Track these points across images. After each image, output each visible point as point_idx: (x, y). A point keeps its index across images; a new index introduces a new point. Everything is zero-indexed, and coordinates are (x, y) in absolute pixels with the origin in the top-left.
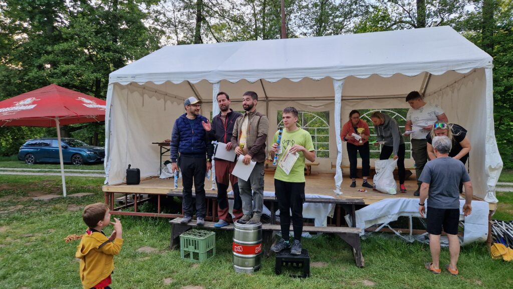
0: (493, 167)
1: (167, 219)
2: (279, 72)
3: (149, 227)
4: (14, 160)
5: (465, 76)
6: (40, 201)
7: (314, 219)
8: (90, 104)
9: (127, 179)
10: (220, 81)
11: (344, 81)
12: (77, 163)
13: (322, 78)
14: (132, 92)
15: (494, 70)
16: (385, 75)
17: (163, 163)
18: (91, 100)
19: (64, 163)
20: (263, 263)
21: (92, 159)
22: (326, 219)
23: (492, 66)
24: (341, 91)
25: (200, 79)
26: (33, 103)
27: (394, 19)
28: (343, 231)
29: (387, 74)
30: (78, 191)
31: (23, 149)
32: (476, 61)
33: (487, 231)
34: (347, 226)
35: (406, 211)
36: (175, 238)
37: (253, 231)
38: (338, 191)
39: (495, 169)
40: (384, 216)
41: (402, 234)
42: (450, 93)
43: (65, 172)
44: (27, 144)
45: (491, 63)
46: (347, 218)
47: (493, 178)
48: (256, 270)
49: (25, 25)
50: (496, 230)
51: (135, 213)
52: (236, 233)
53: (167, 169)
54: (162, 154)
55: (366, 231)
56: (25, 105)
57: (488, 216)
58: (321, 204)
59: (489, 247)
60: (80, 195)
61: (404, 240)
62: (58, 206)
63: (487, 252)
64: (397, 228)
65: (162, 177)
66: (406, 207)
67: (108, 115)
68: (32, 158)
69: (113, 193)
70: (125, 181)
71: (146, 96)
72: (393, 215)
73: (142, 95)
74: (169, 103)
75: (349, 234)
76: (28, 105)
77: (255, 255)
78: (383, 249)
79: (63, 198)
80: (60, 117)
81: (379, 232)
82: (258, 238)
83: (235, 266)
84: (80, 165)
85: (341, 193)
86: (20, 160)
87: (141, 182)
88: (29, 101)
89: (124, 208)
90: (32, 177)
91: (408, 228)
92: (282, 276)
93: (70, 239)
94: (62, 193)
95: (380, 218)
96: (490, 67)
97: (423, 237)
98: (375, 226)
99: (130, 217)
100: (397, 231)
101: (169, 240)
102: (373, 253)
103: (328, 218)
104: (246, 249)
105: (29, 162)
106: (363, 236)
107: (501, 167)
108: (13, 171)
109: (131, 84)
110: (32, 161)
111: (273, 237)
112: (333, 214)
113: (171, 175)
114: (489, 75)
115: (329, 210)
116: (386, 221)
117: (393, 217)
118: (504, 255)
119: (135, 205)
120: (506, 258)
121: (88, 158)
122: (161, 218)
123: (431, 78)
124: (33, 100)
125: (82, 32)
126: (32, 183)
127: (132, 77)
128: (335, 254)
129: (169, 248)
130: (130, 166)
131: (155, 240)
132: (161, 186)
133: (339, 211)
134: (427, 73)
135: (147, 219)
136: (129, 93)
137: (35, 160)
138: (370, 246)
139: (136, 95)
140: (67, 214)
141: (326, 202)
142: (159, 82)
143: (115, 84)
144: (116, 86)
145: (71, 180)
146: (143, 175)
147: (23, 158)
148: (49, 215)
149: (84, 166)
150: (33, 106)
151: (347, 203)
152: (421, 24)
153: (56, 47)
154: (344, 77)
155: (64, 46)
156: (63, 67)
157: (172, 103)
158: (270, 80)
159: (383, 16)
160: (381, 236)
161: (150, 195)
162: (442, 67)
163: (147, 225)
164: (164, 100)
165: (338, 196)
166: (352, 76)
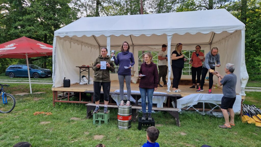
0: (244, 79)
1: (84, 104)
2: (140, 31)
3: (75, 108)
4: (3, 76)
5: (231, 34)
6: (19, 96)
7: (157, 104)
8: (43, 47)
9: (64, 84)
10: (110, 36)
11: (172, 36)
12: (36, 77)
13: (161, 34)
14: (65, 41)
15: (246, 31)
16: (192, 33)
17: (81, 77)
18: (44, 45)
19: (31, 77)
20: (132, 124)
21: (43, 75)
22: (163, 104)
23: (245, 29)
24: (171, 41)
25: (101, 35)
26: (15, 46)
27: (197, 4)
28: (170, 110)
29: (193, 33)
30: (38, 91)
31: (7, 70)
32: (237, 26)
33: (240, 110)
34: (173, 107)
35: (202, 99)
36: (88, 112)
37: (127, 109)
38: (168, 90)
39: (245, 79)
40: (191, 102)
41: (199, 111)
42: (224, 42)
43: (31, 82)
44: (10, 68)
45: (244, 28)
46: (173, 103)
47: (244, 84)
48: (129, 128)
49: (7, 5)
50: (245, 109)
51: (68, 101)
52: (119, 111)
53: (83, 80)
54: (80, 72)
55: (182, 110)
56: (10, 47)
57: (241, 102)
58: (160, 96)
59: (241, 117)
60: (39, 93)
61: (200, 114)
62: (28, 98)
63: (240, 119)
64: (197, 108)
65: (81, 83)
66: (201, 98)
67: (54, 52)
68: (13, 74)
69: (57, 91)
70: (63, 85)
71: (72, 43)
72: (195, 102)
73: (70, 43)
74: (83, 46)
75: (173, 111)
76: (12, 47)
77: (128, 121)
78: (190, 118)
79: (31, 94)
80: (28, 53)
81: (188, 110)
82: (130, 113)
83: (119, 126)
84: (38, 78)
85: (170, 91)
86: (6, 75)
87: (71, 86)
88: (12, 45)
89: (63, 99)
90: (13, 84)
91: (202, 108)
92: (141, 130)
93: (36, 114)
94: (30, 92)
95: (189, 103)
96: (243, 29)
97: (210, 112)
98: (186, 107)
99: (65, 103)
100: (197, 110)
101: (85, 114)
102: (185, 120)
103: (164, 103)
104: (124, 118)
105: (11, 77)
106: (180, 112)
107: (248, 78)
108: (3, 81)
109: (65, 37)
110: (13, 76)
111: (137, 112)
112: (166, 101)
113: (85, 83)
114: (243, 34)
115: (164, 100)
116: (191, 105)
117: (195, 103)
118: (248, 121)
119: (68, 97)
120: (249, 122)
121: (41, 74)
122: (81, 104)
123: (215, 35)
124: (14, 45)
125: (38, 10)
126: (14, 87)
127: (66, 33)
128: (167, 120)
129: (86, 118)
130: (65, 78)
131: (78, 115)
132: (81, 88)
133: (169, 100)
134: (213, 32)
135: (74, 104)
136: (64, 41)
137: (14, 76)
138: (184, 116)
139: (67, 42)
140: (33, 102)
141: (163, 96)
142: (79, 36)
143: (57, 37)
144: (58, 38)
145: (33, 86)
146: (72, 83)
147: (8, 75)
148: (24, 102)
149: (40, 78)
150: (14, 48)
151: (173, 96)
152: (211, 7)
153: (24, 17)
154: (172, 34)
155: (28, 17)
156: (28, 28)
157: (85, 46)
158: (135, 35)
159: (191, 3)
160: (189, 112)
161: (75, 92)
162: (220, 29)
163: (74, 107)
164: (81, 45)
165: (169, 93)
166: (176, 33)
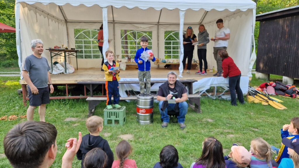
0: (253, 59)
10: (107, 6)
11: (185, 11)
13: (173, 9)
25: (93, 4)
29: (208, 9)
32: (249, 5)
35: (214, 83)
36: (91, 109)
38: (180, 76)
40: (204, 86)
41: (211, 95)
47: (252, 65)
48: (152, 122)
52: (140, 103)
53: (57, 67)
54: (52, 57)
57: (249, 83)
59: (247, 98)
61: (211, 98)
64: (209, 92)
67: (18, 27)
72: (207, 86)
74: (50, 20)
83: (140, 121)
91: (214, 92)
96: (255, 8)
98: (198, 93)
100: (209, 94)
113: (61, 72)
114: (254, 11)
116: (205, 89)
122: (69, 100)
123: (208, 13)
139: (32, 12)
142: (61, 3)
158: (142, 8)
164: (48, 18)
165: (180, 78)
166: (190, 9)
